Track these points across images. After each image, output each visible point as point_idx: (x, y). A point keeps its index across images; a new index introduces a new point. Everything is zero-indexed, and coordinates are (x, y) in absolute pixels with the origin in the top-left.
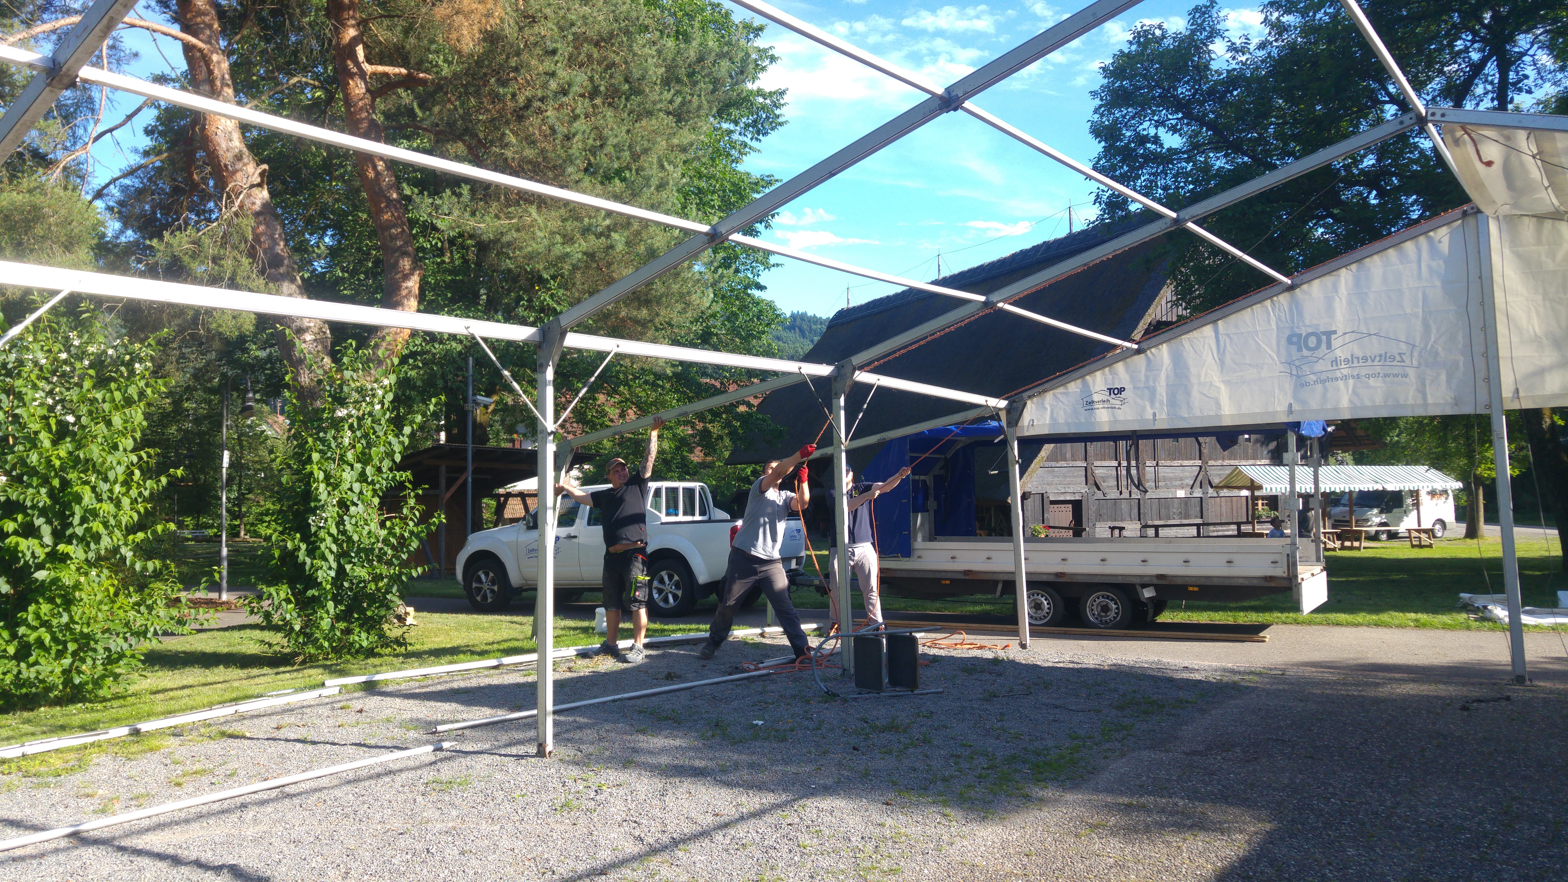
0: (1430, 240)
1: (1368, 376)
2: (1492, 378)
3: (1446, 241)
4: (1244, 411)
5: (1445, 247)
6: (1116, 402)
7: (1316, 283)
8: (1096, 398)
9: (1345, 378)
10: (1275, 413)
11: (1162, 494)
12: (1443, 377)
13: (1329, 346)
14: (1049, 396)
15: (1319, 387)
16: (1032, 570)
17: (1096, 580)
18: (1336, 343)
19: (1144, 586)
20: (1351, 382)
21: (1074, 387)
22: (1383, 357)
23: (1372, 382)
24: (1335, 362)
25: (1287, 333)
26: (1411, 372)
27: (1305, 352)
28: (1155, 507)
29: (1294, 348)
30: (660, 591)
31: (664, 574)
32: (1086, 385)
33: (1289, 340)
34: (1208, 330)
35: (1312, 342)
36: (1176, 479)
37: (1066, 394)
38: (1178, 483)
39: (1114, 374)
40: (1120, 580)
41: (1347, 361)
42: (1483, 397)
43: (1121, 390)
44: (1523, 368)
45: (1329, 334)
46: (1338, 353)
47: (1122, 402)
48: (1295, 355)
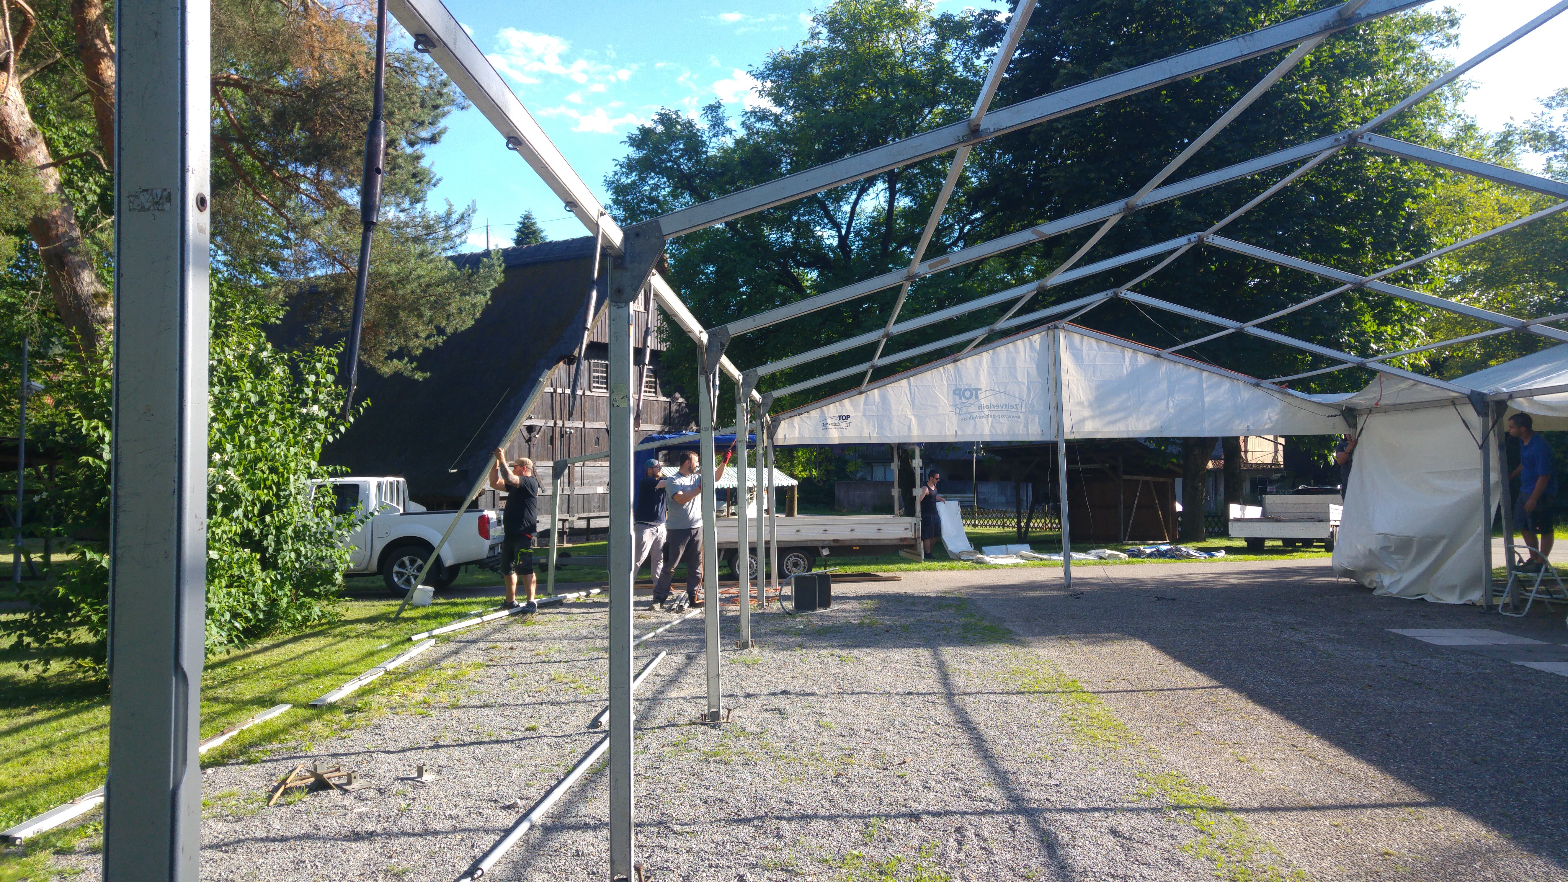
0: (1030, 341)
1: (999, 417)
2: (1059, 421)
3: (1038, 341)
4: (927, 433)
5: (1037, 345)
6: (843, 424)
7: (969, 359)
8: (829, 421)
9: (987, 417)
10: (946, 436)
12: (1037, 420)
13: (977, 397)
14: (797, 419)
15: (972, 421)
17: (793, 545)
18: (981, 396)
19: (823, 547)
20: (990, 419)
21: (815, 414)
22: (1008, 406)
23: (1001, 420)
24: (980, 407)
25: (953, 387)
26: (1021, 415)
27: (964, 400)
29: (957, 397)
31: (406, 559)
32: (822, 412)
33: (954, 393)
35: (967, 394)
37: (810, 418)
39: (843, 406)
40: (809, 544)
41: (987, 407)
42: (1054, 432)
43: (847, 417)
44: (1076, 417)
45: (977, 390)
46: (983, 402)
47: (849, 425)
48: (958, 401)
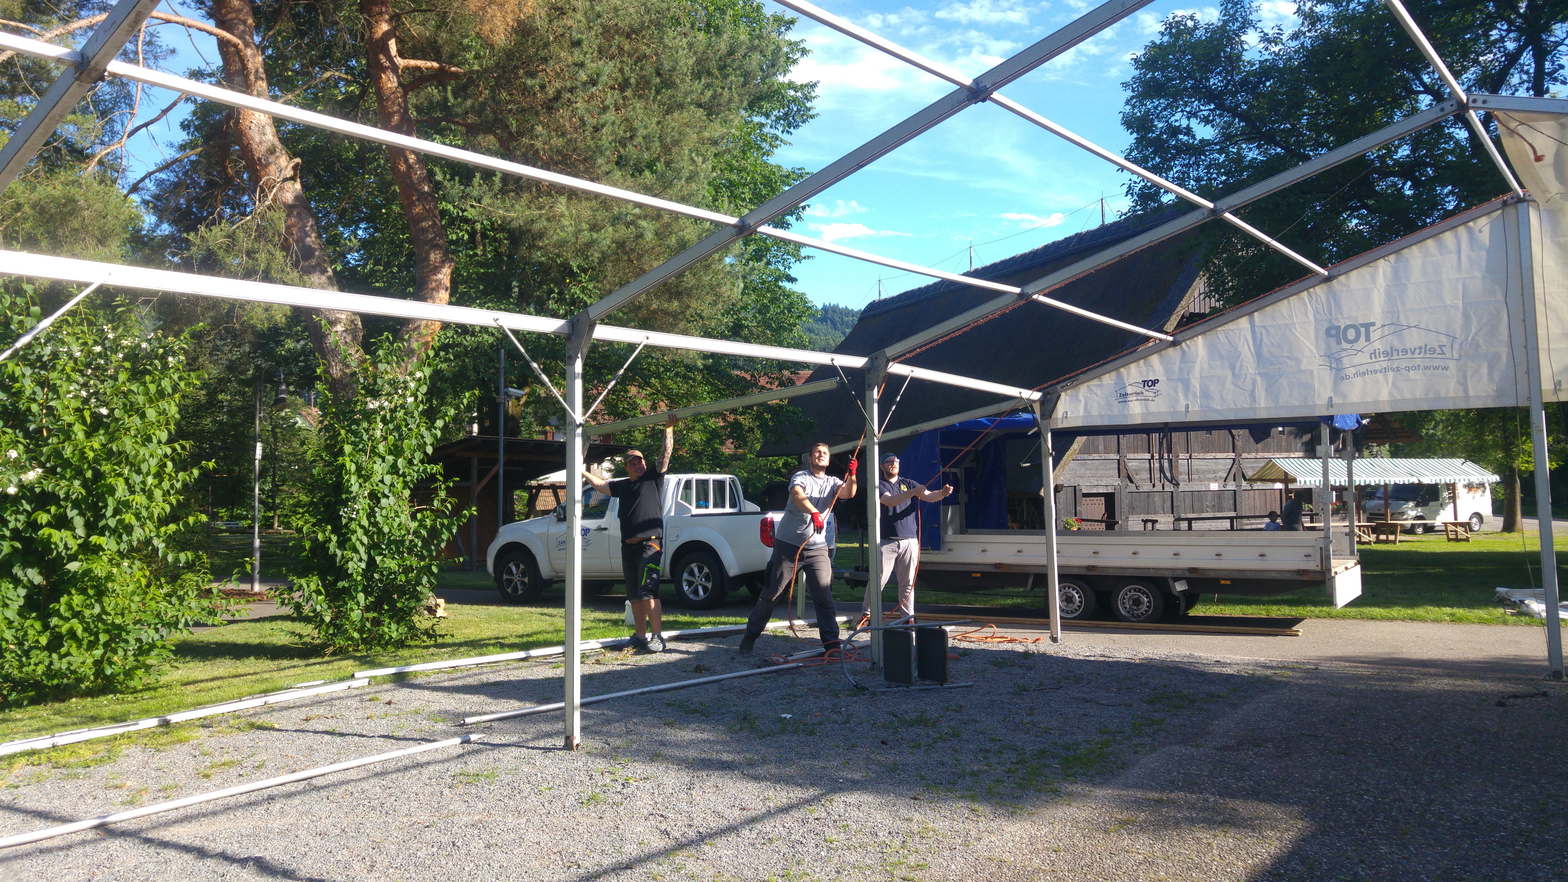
0: (1470, 231)
1: (1408, 369)
2: (1532, 373)
3: (1486, 230)
4: (1280, 405)
5: (1484, 237)
6: (1149, 394)
7: (1354, 274)
8: (1130, 390)
9: (1384, 370)
10: (1314, 406)
11: (1196, 486)
12: (1485, 370)
13: (1368, 339)
14: (1083, 389)
15: (1359, 380)
16: (1064, 562)
17: (1128, 573)
18: (1375, 335)
19: (1176, 579)
20: (1391, 374)
21: (1109, 379)
22: (1423, 349)
23: (1412, 374)
24: (1374, 354)
25: (1326, 325)
26: (1452, 365)
27: (1344, 345)
28: (1188, 500)
29: (1333, 341)
30: (690, 584)
31: (694, 566)
32: (1120, 377)
33: (1328, 333)
34: (1244, 322)
35: (1351, 334)
36: (1209, 472)
37: (1101, 386)
38: (1211, 476)
39: (1149, 366)
40: (1152, 574)
41: (1386, 353)
42: (1522, 390)
43: (1155, 382)
45: (1368, 326)
46: (1377, 345)
47: (1156, 394)
48: (1335, 348)
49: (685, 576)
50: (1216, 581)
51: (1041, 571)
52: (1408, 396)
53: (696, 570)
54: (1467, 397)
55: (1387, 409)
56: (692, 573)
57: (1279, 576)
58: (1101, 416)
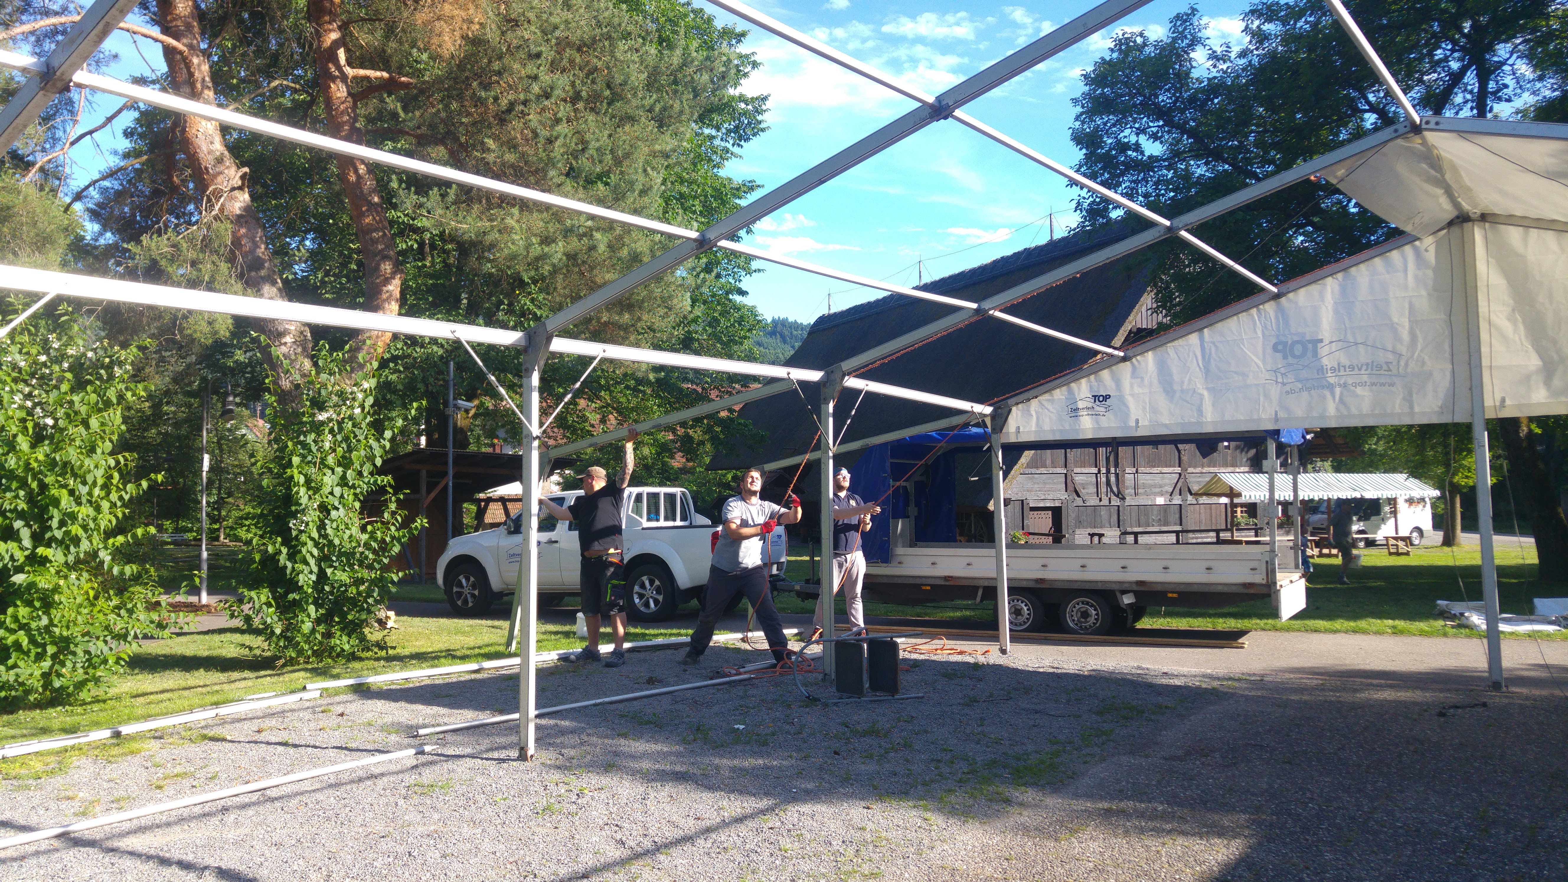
0: (1415, 249)
1: (1355, 385)
2: (1475, 387)
3: (1432, 249)
4: (1227, 417)
5: (1431, 256)
6: (1101, 409)
7: (1302, 291)
8: (1081, 405)
9: (1332, 386)
10: (1260, 420)
11: (1142, 500)
12: (1430, 386)
13: (1315, 354)
14: (1034, 403)
15: (1305, 395)
16: (1013, 576)
17: (1076, 586)
18: (1323, 351)
20: (1338, 390)
21: (1059, 394)
22: (1370, 366)
23: (1359, 390)
24: (1320, 370)
25: (1274, 340)
26: (1396, 381)
27: (1291, 360)
28: (1134, 514)
29: (1279, 356)
30: (641, 596)
31: (645, 579)
32: (1071, 392)
33: (1275, 348)
34: (1194, 338)
35: (1298, 349)
36: (1155, 486)
37: (1052, 401)
38: (1157, 490)
39: (1099, 380)
40: (1100, 587)
41: (1333, 369)
42: (1465, 406)
43: (1106, 397)
45: (1315, 342)
46: (1325, 361)
47: (1108, 409)
48: (1282, 363)
49: (637, 588)
50: (1163, 593)
51: (991, 584)
52: (1355, 411)
53: (647, 583)
54: (1412, 413)
55: (1333, 424)
56: (643, 586)
57: (1226, 589)
58: (1053, 431)
